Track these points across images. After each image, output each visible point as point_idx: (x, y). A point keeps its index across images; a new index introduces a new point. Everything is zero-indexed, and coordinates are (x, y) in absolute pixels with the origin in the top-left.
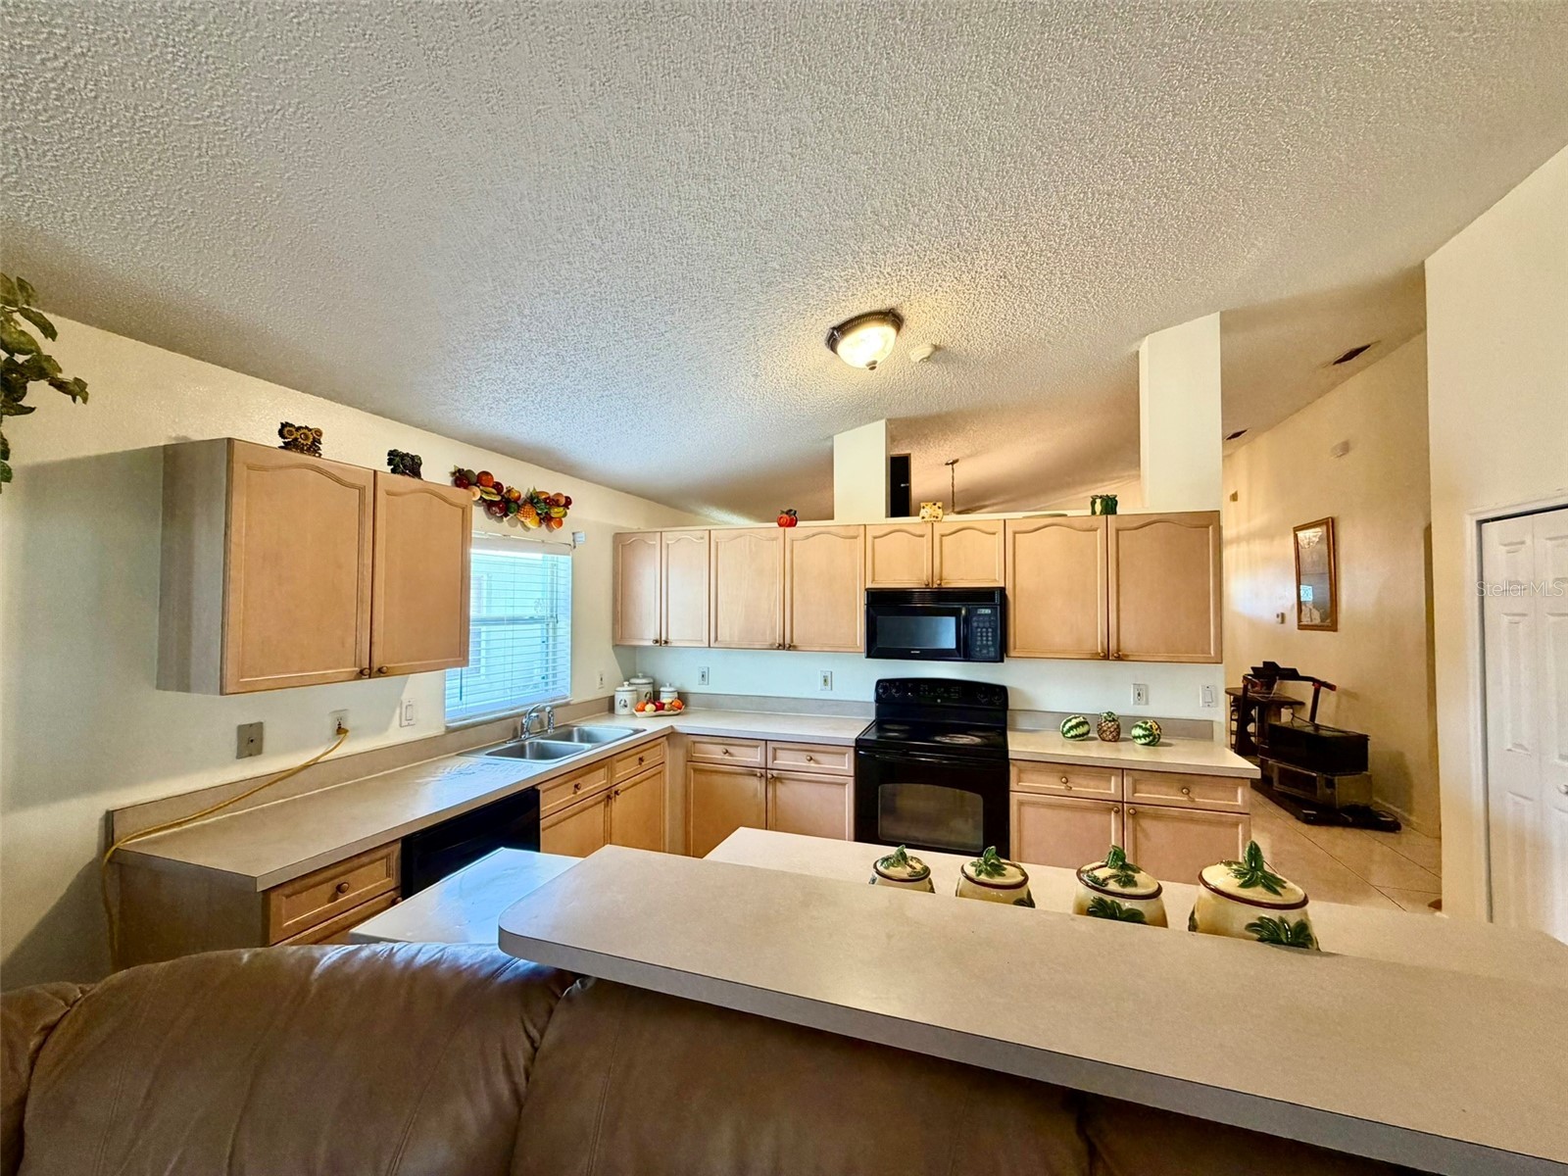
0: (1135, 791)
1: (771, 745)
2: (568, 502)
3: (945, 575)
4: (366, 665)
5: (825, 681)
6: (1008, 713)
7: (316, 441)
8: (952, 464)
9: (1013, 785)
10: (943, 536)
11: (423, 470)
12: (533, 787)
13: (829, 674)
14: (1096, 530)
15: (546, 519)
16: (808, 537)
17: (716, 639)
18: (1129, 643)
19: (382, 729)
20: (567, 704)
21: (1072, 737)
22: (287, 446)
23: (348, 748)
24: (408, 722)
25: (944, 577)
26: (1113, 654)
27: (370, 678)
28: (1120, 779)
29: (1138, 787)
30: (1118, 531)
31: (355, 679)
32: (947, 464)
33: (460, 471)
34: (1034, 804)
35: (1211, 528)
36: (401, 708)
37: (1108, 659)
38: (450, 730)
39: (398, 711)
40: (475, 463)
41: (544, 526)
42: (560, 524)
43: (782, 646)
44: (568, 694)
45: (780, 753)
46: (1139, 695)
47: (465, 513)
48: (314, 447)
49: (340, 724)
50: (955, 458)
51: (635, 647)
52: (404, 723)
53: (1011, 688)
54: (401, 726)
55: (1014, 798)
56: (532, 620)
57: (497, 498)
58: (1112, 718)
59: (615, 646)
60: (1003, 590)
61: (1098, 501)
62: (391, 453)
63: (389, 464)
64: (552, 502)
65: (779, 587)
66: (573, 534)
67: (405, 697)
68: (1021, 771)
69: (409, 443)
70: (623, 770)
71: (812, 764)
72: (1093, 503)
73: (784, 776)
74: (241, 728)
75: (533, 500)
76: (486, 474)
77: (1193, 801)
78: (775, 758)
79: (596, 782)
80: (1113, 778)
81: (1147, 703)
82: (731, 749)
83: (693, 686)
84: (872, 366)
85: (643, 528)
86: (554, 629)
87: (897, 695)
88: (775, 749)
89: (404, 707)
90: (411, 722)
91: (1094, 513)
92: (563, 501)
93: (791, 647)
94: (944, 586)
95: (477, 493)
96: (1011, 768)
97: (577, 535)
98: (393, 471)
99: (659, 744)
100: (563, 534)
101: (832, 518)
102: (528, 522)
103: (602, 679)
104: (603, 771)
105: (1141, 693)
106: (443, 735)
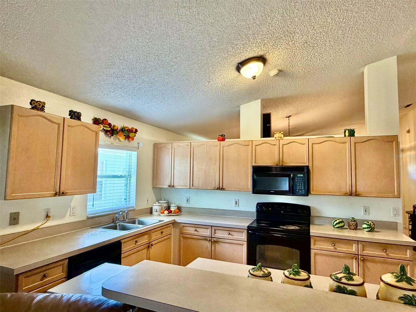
0: (363, 250)
1: (213, 228)
2: (136, 131)
3: (284, 160)
4: (58, 191)
5: (236, 203)
6: (311, 217)
7: (43, 106)
8: (289, 117)
9: (312, 246)
10: (283, 145)
11: (82, 118)
12: (119, 241)
13: (237, 200)
14: (346, 143)
15: (128, 137)
16: (229, 145)
17: (193, 185)
18: (360, 189)
19: (63, 217)
20: (134, 210)
21: (337, 227)
22: (33, 108)
23: (50, 223)
24: (73, 215)
25: (284, 161)
26: (353, 193)
27: (59, 196)
28: (357, 245)
29: (365, 248)
30: (355, 143)
31: (54, 196)
32: (287, 117)
33: (95, 118)
34: (321, 255)
35: (394, 142)
36: (70, 209)
37: (352, 195)
38: (88, 218)
39: (69, 210)
40: (101, 115)
41: (127, 140)
42: (133, 139)
43: (219, 189)
44: (134, 206)
45: (217, 231)
46: (366, 211)
47: (97, 134)
48: (42, 109)
49: (47, 214)
50: (290, 115)
51: (161, 188)
52: (71, 215)
53: (312, 207)
54: (70, 216)
55: (313, 252)
56: (121, 177)
57: (109, 129)
58: (354, 220)
59: (154, 188)
60: (308, 167)
61: (347, 131)
62: (70, 111)
63: (69, 115)
64: (130, 131)
65: (217, 165)
66: (138, 143)
67: (72, 204)
68: (315, 241)
69: (77, 108)
70: (154, 236)
71: (230, 236)
72: (345, 132)
73: (218, 241)
74: (11, 214)
75: (123, 130)
76: (105, 120)
77: (388, 255)
78: (215, 233)
79: (144, 240)
80: (354, 245)
81: (369, 214)
82: (198, 229)
83: (183, 204)
84: (254, 78)
85: (165, 142)
86: (130, 180)
87: (265, 209)
88: (215, 230)
89: (71, 208)
90: (74, 214)
91: (345, 136)
92: (134, 131)
93: (223, 189)
94: (284, 165)
95: (102, 127)
96: (311, 239)
97: (140, 144)
98: (71, 118)
99: (169, 227)
100: (134, 143)
101: (239, 138)
102: (121, 138)
103: (148, 201)
104: (146, 236)
105: (366, 210)
106: (86, 220)
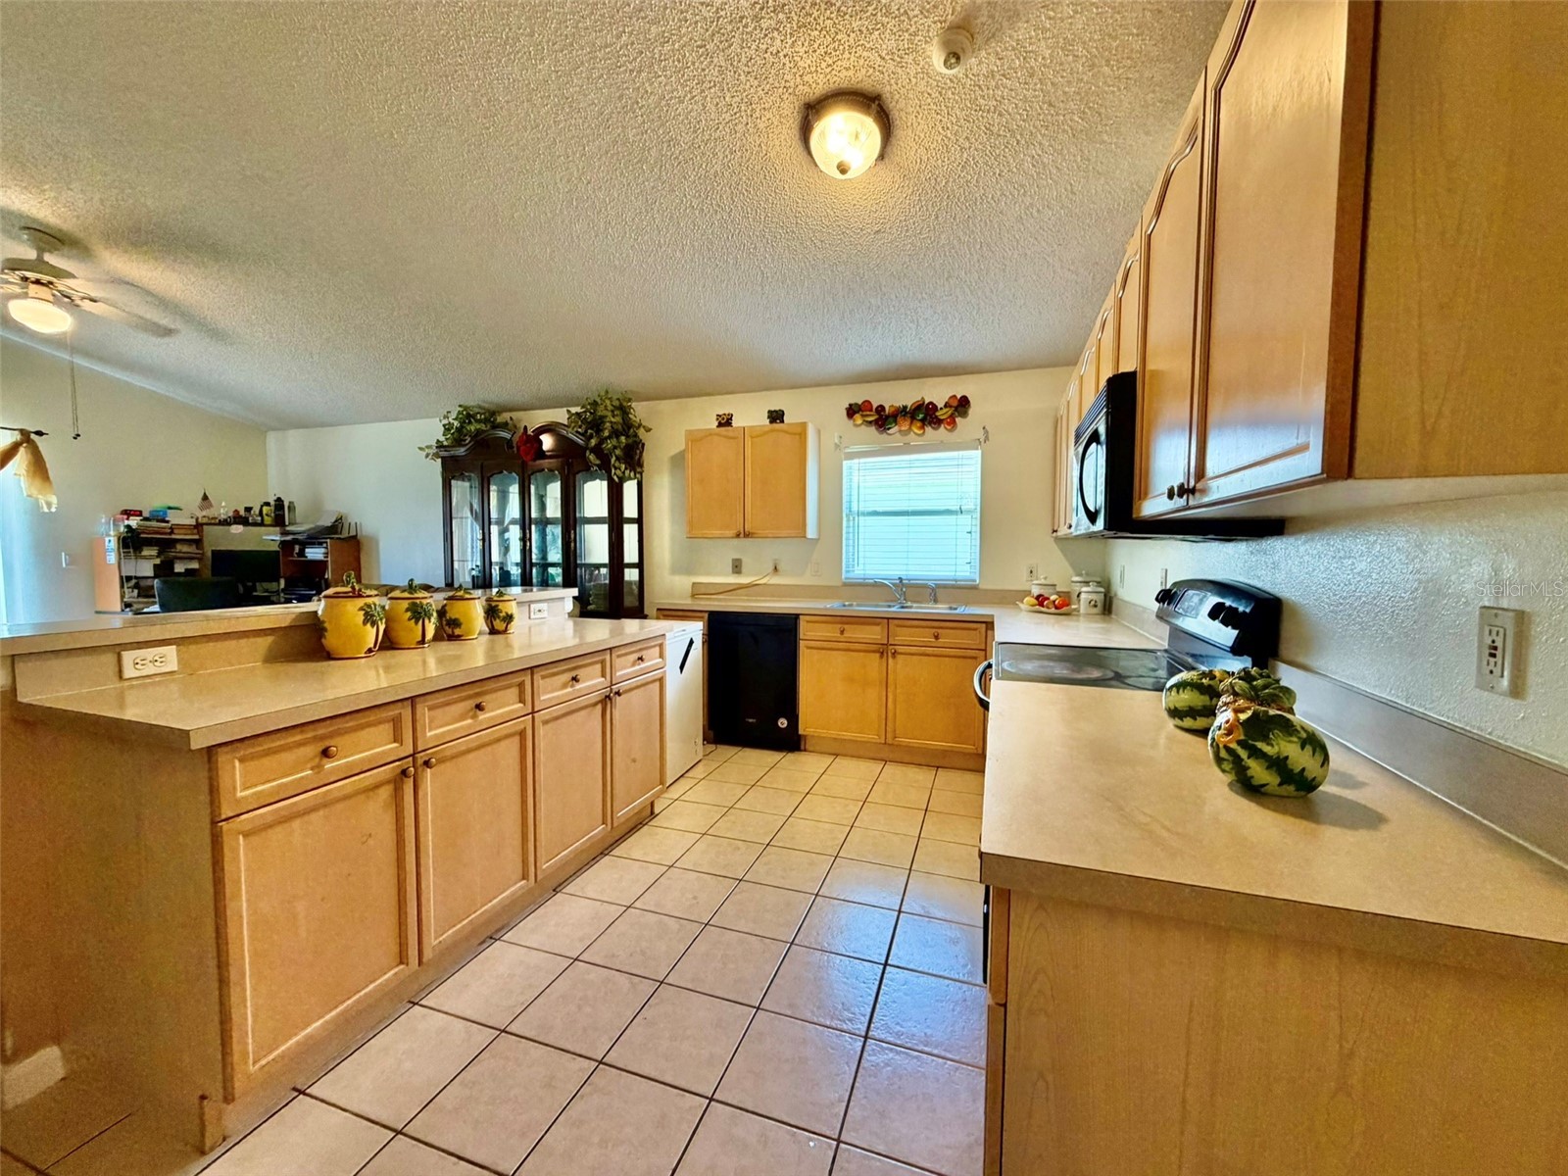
2: (966, 403)
4: (742, 531)
5: (1162, 583)
7: (730, 419)
12: (798, 615)
13: (1164, 574)
15: (937, 423)
19: (800, 574)
20: (975, 588)
22: (718, 425)
23: (778, 580)
33: (851, 406)
38: (845, 585)
39: (810, 565)
42: (956, 422)
44: (977, 579)
47: (801, 437)
48: (728, 423)
49: (776, 566)
52: (814, 573)
54: (812, 575)
57: (874, 418)
59: (1055, 539)
62: (769, 412)
63: (768, 419)
66: (984, 429)
67: (814, 558)
70: (902, 636)
74: (733, 560)
76: (867, 401)
79: (874, 634)
90: (818, 574)
92: (959, 402)
95: (858, 419)
98: (772, 423)
99: (975, 629)
100: (963, 431)
102: (912, 429)
103: (1031, 572)
104: (878, 629)
105: (1499, 643)
106: (838, 587)
